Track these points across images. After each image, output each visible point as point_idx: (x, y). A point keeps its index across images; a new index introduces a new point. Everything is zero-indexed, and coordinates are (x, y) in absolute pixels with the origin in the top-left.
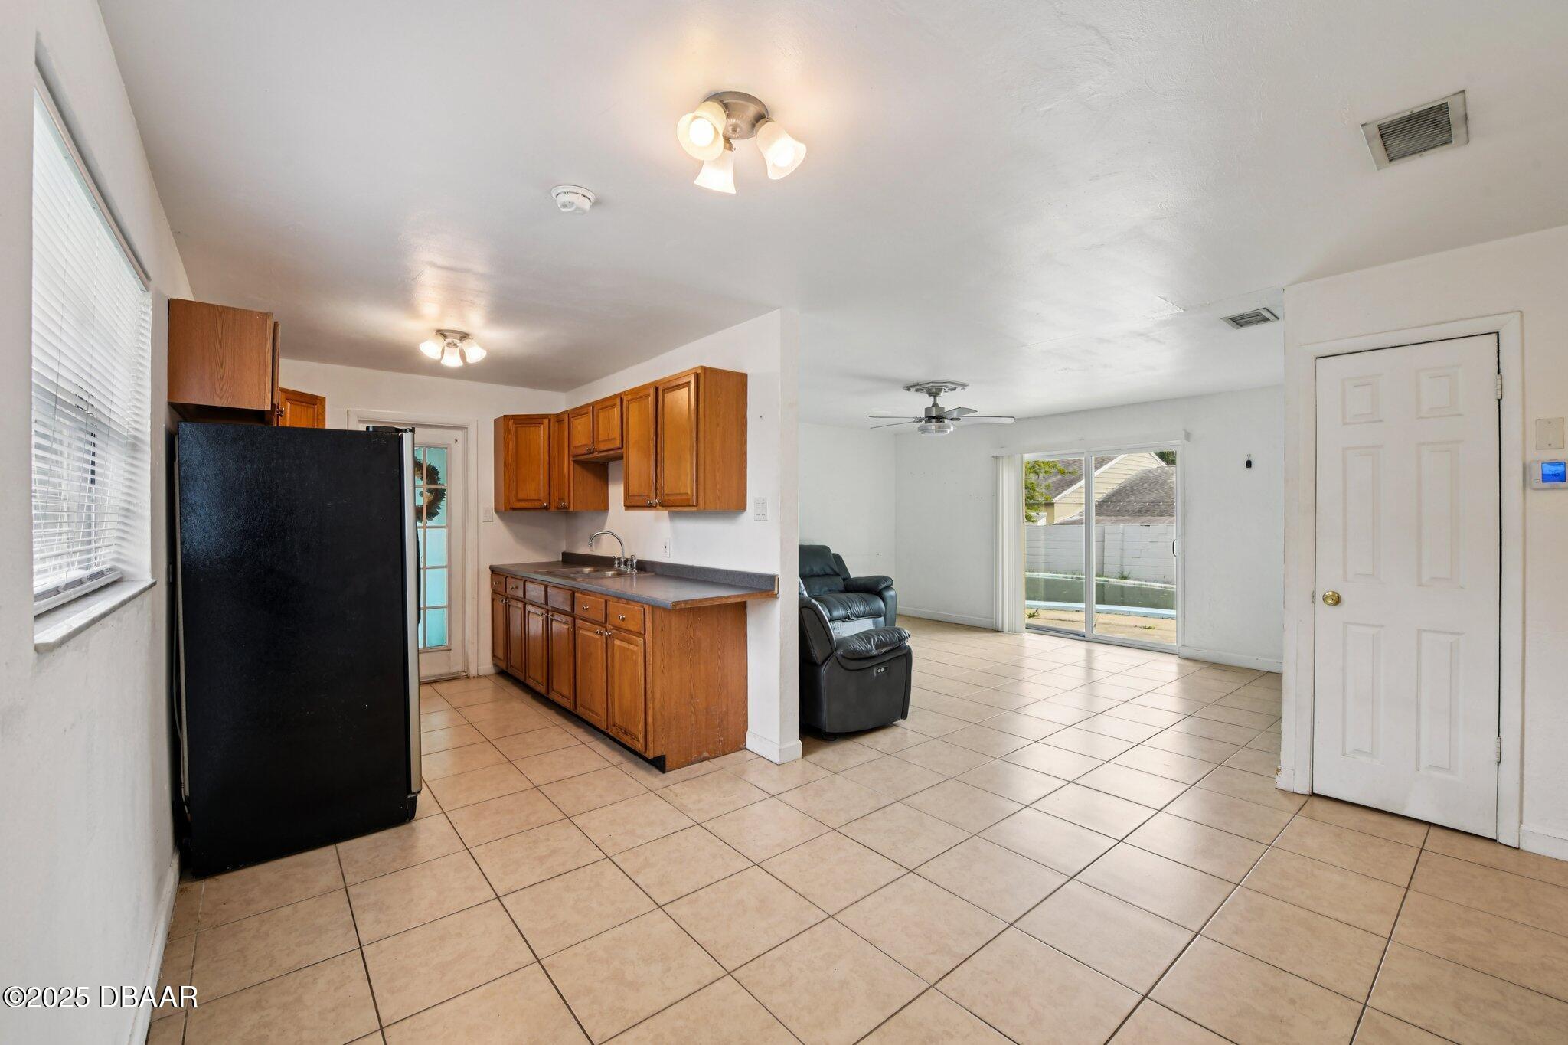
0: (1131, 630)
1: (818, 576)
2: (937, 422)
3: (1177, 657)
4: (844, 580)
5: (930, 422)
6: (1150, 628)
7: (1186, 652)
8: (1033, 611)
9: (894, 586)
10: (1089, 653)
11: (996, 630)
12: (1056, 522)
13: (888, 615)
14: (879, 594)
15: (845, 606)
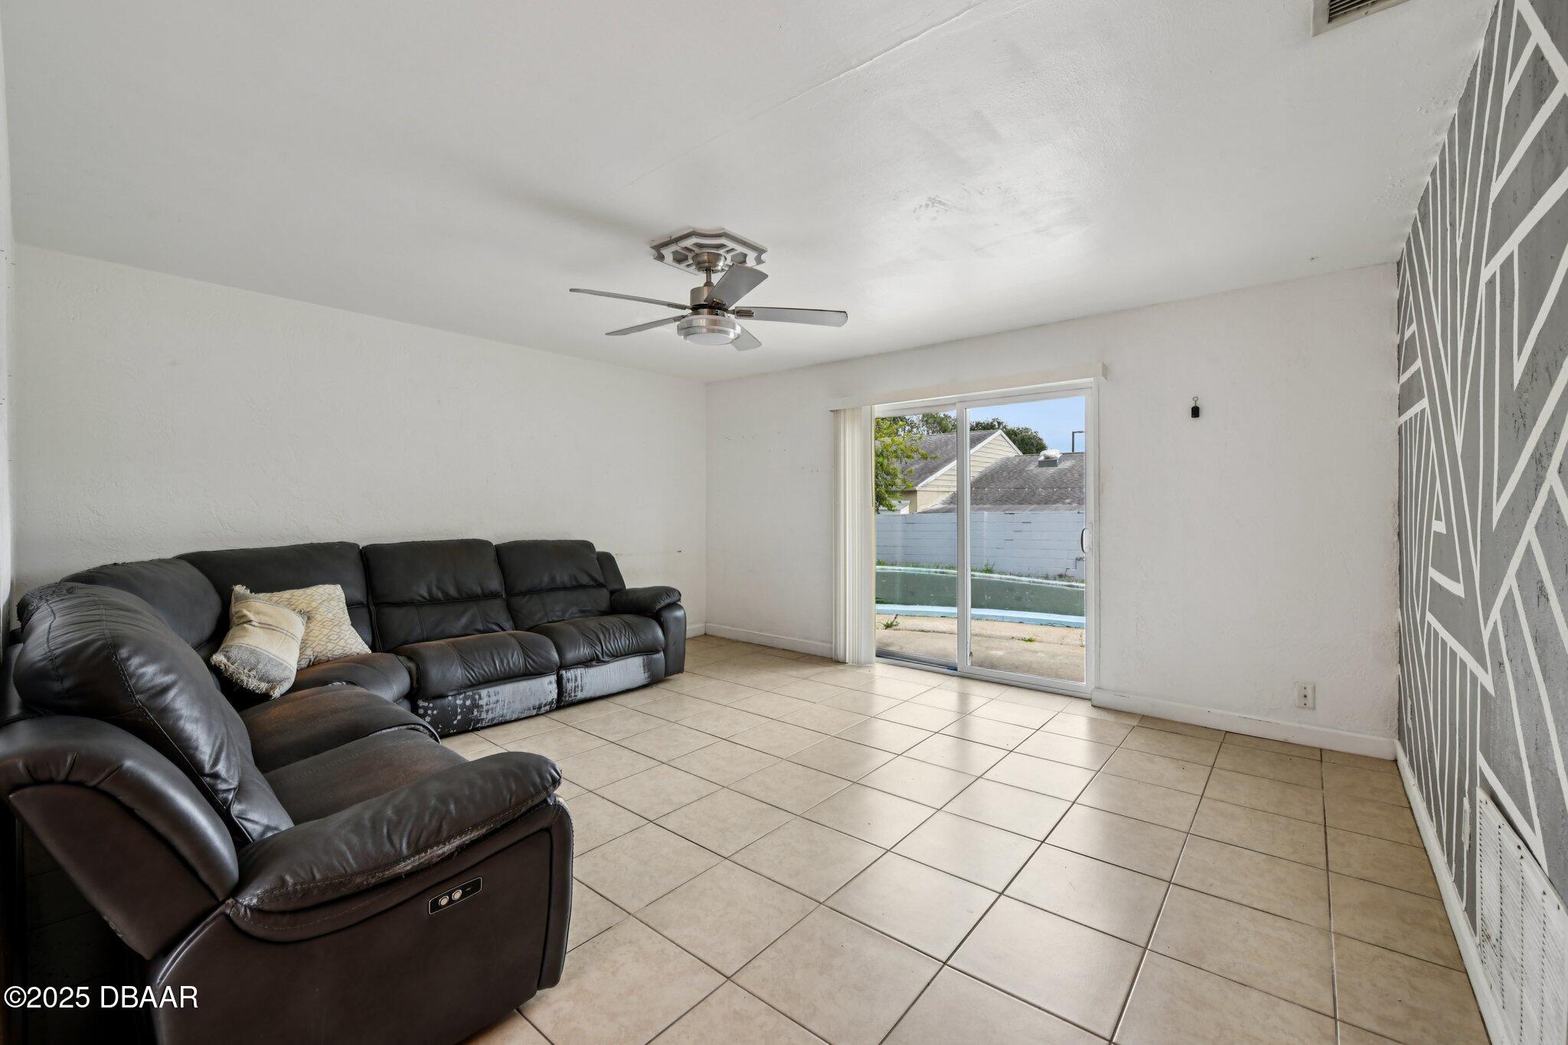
0: (1007, 644)
1: (565, 588)
2: (711, 313)
3: (1089, 704)
4: (612, 593)
5: (698, 314)
6: (1030, 640)
7: (1102, 698)
8: (890, 619)
9: (682, 603)
10: (963, 698)
11: (833, 660)
12: (918, 511)
13: (671, 648)
14: (657, 617)
15: (591, 640)
